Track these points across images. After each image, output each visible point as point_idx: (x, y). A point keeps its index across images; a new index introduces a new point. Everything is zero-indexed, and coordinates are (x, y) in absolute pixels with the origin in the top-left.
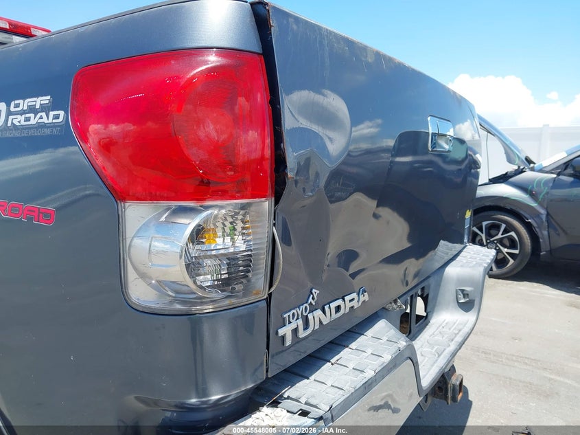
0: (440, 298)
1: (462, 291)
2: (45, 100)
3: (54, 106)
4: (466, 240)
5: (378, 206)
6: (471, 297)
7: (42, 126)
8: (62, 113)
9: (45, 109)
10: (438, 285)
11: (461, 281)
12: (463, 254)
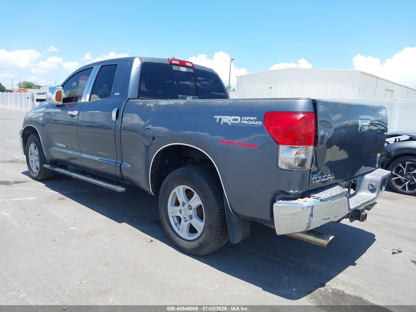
0: (361, 186)
1: (371, 184)
2: (255, 118)
3: (258, 120)
4: (377, 166)
5: (340, 150)
6: (375, 187)
7: (253, 125)
8: (261, 123)
9: (256, 121)
10: (361, 181)
11: (370, 180)
12: (374, 171)
